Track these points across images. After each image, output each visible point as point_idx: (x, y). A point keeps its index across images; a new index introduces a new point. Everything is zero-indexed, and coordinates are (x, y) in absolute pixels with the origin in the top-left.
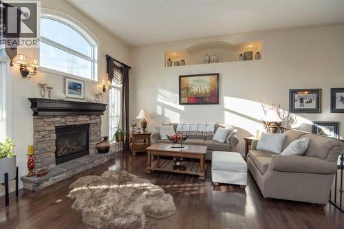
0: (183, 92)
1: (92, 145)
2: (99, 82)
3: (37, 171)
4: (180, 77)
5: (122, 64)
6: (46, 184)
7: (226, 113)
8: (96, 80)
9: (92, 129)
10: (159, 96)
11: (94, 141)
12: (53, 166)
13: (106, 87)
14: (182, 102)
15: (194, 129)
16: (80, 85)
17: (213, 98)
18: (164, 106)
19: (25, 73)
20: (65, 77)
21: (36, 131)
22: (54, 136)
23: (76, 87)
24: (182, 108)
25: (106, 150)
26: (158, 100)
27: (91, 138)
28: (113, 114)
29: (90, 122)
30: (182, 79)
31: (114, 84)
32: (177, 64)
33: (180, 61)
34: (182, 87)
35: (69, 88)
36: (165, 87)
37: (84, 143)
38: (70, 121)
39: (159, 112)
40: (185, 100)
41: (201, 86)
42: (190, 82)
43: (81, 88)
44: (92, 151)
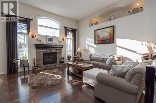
0: (96, 38)
1: (58, 60)
2: (61, 37)
3: (36, 65)
4: (95, 31)
5: (73, 29)
6: (37, 70)
7: (117, 48)
8: (60, 37)
9: (58, 54)
10: (87, 41)
11: (59, 58)
12: (42, 65)
13: (64, 39)
14: (96, 43)
15: (99, 56)
16: (53, 39)
17: (111, 40)
18: (89, 45)
19: (33, 37)
20: (46, 37)
21: (37, 54)
22: (42, 56)
23: (51, 40)
24: (95, 46)
25: (63, 62)
26: (87, 43)
27: (58, 57)
28: (68, 49)
29: (56, 52)
30: (96, 31)
31: (68, 37)
32: (95, 24)
33: (96, 23)
34: (96, 36)
35: (48, 40)
36: (89, 37)
37: (55, 59)
38: (48, 51)
39: (87, 48)
40: (97, 42)
41: (105, 34)
42: (99, 33)
43: (53, 40)
44: (58, 62)
